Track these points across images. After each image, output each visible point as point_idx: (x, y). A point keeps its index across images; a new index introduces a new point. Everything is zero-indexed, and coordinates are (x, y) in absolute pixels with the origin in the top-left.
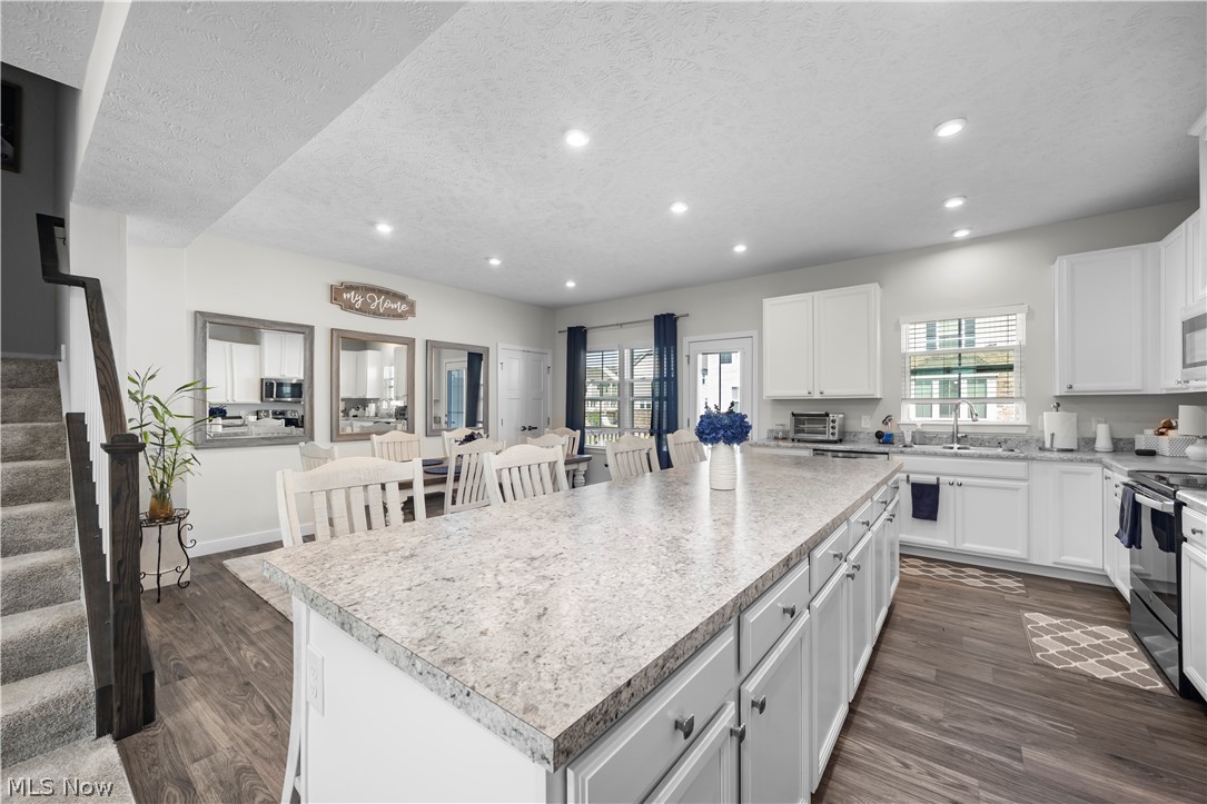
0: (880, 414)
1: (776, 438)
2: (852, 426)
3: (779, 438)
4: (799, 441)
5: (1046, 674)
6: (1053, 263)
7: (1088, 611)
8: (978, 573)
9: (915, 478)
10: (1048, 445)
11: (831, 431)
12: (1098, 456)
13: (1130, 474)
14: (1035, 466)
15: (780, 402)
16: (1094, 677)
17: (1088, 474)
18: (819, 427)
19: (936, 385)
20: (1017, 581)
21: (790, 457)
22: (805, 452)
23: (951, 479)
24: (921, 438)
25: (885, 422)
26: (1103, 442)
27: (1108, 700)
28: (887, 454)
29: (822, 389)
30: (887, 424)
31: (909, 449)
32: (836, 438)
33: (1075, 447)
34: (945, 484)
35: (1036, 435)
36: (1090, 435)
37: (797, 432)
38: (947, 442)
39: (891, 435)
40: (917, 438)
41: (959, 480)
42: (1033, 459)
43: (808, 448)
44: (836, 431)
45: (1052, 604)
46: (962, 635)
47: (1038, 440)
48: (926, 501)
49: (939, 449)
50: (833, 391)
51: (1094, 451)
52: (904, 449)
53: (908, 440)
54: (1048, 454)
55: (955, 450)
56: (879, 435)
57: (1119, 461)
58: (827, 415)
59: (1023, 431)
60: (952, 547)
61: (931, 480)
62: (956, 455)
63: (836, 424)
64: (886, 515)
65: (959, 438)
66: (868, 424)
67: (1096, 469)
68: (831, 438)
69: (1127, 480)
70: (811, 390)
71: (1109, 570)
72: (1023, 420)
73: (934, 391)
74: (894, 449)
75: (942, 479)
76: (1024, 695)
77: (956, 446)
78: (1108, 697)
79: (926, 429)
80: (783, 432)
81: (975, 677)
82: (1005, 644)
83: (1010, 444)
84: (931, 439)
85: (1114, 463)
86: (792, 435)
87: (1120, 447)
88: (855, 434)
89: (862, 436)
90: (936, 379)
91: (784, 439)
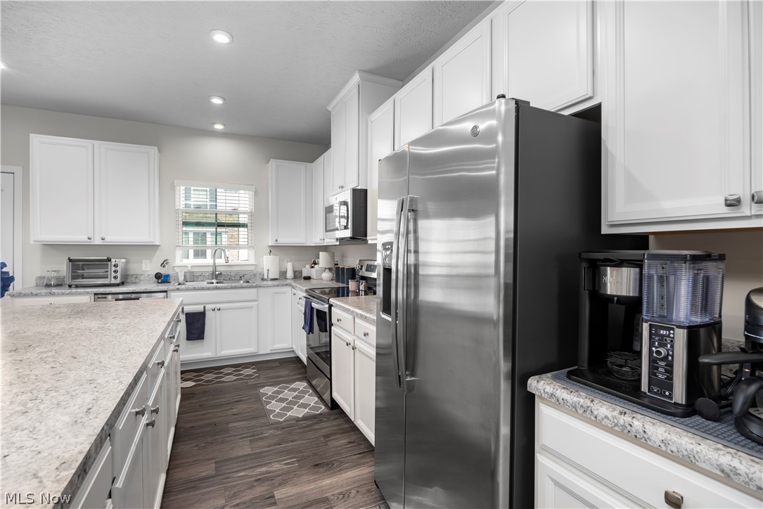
0: (159, 258)
1: (48, 286)
2: (134, 268)
3: (52, 285)
4: (77, 286)
5: (276, 429)
6: (267, 163)
7: (288, 375)
8: (230, 370)
9: (188, 309)
10: (266, 277)
11: (113, 274)
12: (288, 282)
13: (306, 291)
14: (261, 290)
15: (52, 248)
16: (298, 418)
17: (285, 293)
18: (100, 271)
19: (191, 235)
20: (253, 369)
21: (68, 306)
22: (83, 298)
23: (213, 306)
24: (191, 276)
25: (163, 265)
26: (290, 274)
27: (307, 429)
28: (166, 291)
29: (103, 236)
30: (164, 266)
31: (183, 287)
32: (118, 281)
33: (278, 277)
34: (209, 310)
35: (260, 271)
36: (284, 270)
37: (74, 278)
38: (208, 279)
39: (168, 276)
40: (188, 275)
41: (218, 306)
42: (260, 287)
43: (88, 293)
44: (119, 275)
45: (272, 378)
46: (228, 424)
47: (260, 274)
48: (195, 325)
49: (204, 284)
50: (113, 238)
51: (286, 278)
52: (179, 287)
53: (181, 279)
54: (265, 283)
55: (215, 285)
56: (158, 276)
57: (299, 284)
58: (109, 260)
59: (252, 268)
60: (214, 356)
61: (199, 308)
62: (216, 288)
63: (118, 269)
64: (172, 347)
65: (217, 276)
66: (149, 267)
67: (288, 289)
68: (113, 281)
69: (305, 294)
70: (91, 236)
71: (295, 348)
72: (252, 261)
73: (190, 239)
74: (171, 288)
75: (208, 307)
76: (269, 451)
77: (214, 281)
78: (306, 427)
79: (194, 270)
80: (57, 278)
81: (240, 454)
82: (253, 418)
83: (247, 277)
84: (198, 277)
85: (298, 285)
86: (69, 281)
87: (297, 275)
88: (137, 277)
89: (142, 278)
90: (191, 231)
91: (59, 285)
